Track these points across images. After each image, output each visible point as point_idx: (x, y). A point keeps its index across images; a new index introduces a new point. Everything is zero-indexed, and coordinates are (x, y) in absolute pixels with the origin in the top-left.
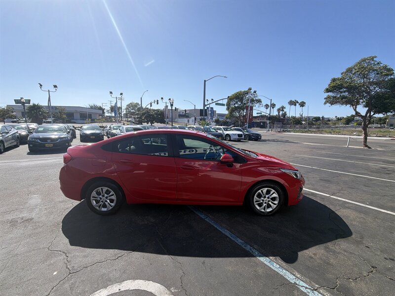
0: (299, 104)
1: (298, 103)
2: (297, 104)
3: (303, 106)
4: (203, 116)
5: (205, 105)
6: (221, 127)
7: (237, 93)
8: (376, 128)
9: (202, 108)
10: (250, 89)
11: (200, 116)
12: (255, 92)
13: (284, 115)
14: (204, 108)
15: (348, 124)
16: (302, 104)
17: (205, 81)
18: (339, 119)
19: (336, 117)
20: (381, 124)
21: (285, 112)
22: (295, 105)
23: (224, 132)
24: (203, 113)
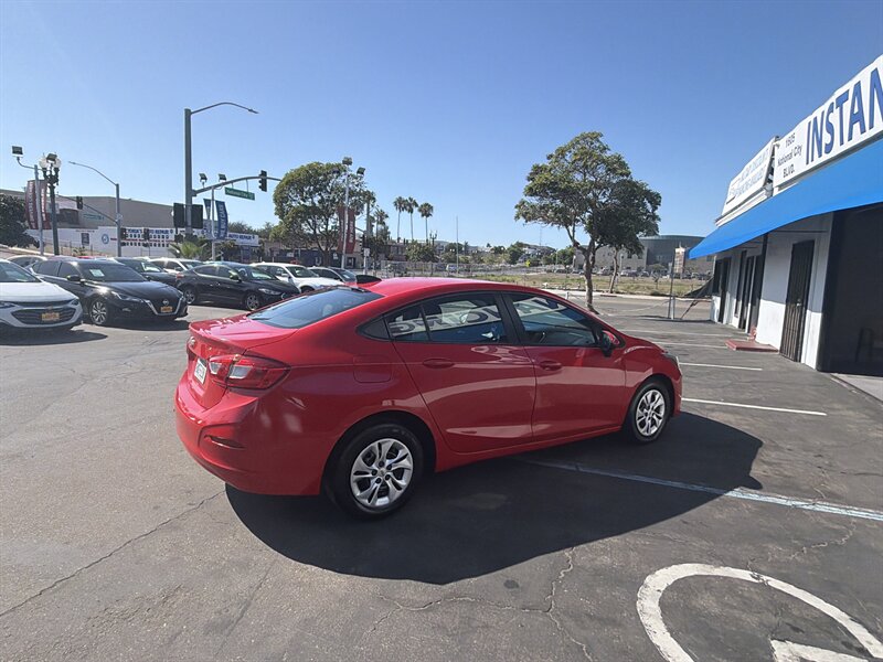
0: (420, 210)
1: (417, 206)
2: (415, 210)
3: (428, 216)
4: (183, 224)
5: (191, 193)
6: (283, 265)
7: (310, 166)
8: (559, 271)
9: (183, 201)
10: (348, 162)
11: (176, 226)
12: (361, 171)
13: (385, 233)
14: (189, 199)
15: (514, 263)
16: (426, 211)
17: (188, 113)
18: (498, 250)
19: (488, 245)
20: (565, 264)
21: (386, 228)
22: (411, 211)
23: (295, 280)
24: (186, 215)
